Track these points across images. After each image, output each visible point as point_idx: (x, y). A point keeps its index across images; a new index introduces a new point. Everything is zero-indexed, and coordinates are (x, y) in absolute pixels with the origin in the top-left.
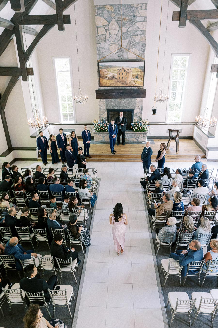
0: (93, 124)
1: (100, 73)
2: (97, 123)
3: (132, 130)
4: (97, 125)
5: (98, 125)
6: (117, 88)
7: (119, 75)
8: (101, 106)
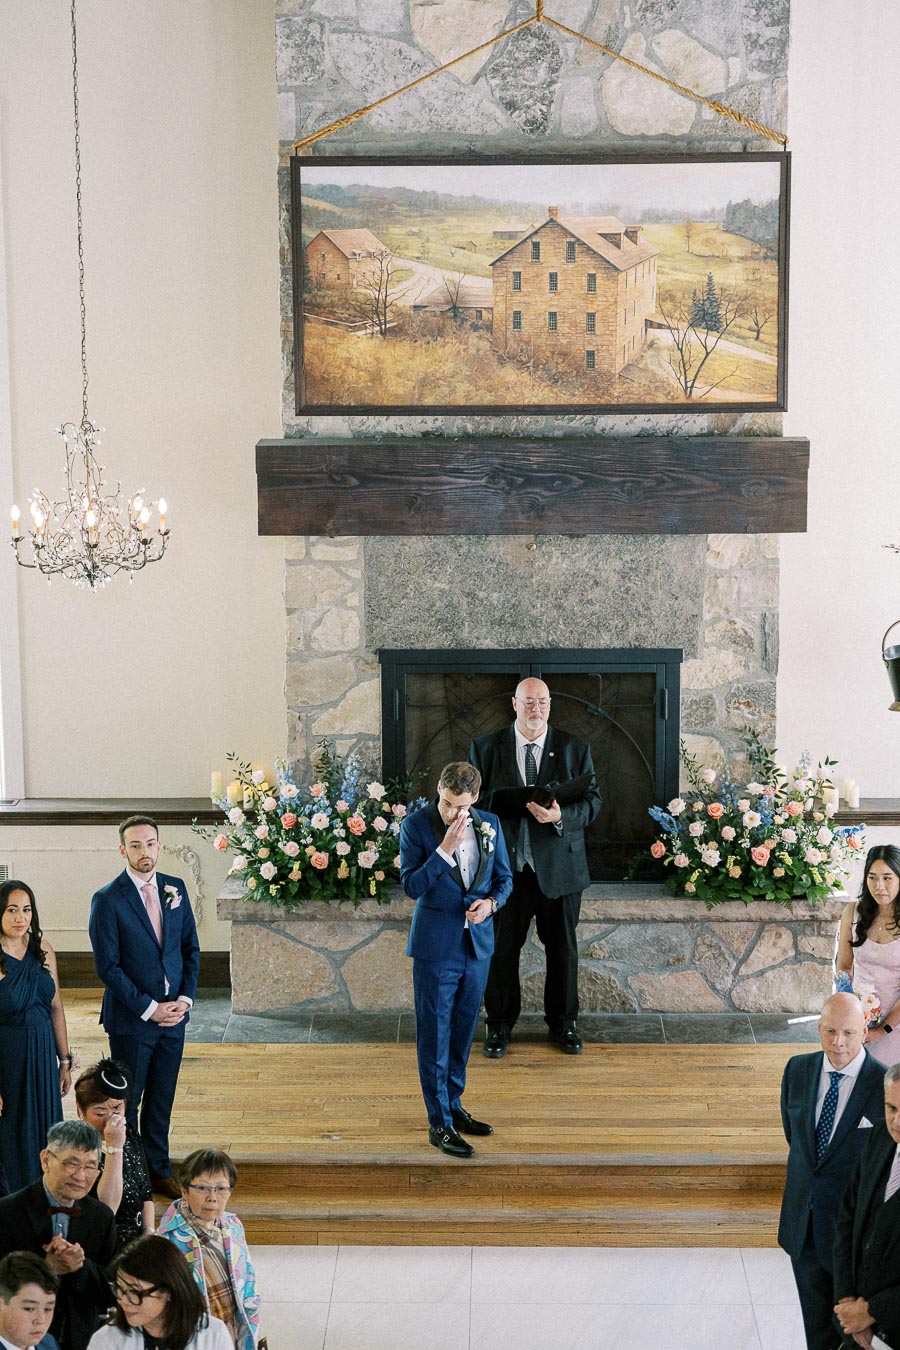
0: (218, 817)
1: (314, 264)
2: (269, 804)
3: (665, 878)
4: (262, 818)
5: (273, 819)
6: (493, 424)
7: (518, 287)
8: (312, 616)
